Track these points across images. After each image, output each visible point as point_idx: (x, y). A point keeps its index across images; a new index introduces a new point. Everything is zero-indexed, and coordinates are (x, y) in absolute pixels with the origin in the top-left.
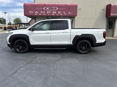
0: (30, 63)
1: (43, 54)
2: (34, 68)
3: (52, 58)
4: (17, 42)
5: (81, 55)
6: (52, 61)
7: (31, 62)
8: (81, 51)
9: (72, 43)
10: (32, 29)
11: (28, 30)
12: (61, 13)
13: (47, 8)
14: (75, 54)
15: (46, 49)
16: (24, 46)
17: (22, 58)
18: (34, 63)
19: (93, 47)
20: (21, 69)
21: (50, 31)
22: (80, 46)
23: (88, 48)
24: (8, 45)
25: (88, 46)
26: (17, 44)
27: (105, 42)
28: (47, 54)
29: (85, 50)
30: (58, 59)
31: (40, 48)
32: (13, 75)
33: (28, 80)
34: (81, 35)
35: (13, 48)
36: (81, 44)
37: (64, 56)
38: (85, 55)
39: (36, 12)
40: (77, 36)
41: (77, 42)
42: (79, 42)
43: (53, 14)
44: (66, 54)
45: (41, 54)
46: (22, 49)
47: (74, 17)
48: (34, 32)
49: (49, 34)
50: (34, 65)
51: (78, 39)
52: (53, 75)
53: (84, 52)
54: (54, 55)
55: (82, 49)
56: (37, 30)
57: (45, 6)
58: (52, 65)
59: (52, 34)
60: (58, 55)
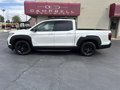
0: (33, 66)
1: (46, 56)
2: (38, 72)
3: (56, 61)
4: (18, 43)
5: (86, 57)
6: (56, 64)
7: (35, 66)
8: (86, 54)
9: (77, 45)
10: (35, 30)
11: (31, 30)
12: (63, 11)
13: (49, 7)
14: (80, 56)
15: (49, 50)
16: (26, 47)
17: (24, 60)
18: (38, 66)
19: (98, 49)
20: (24, 73)
21: (53, 32)
22: (85, 48)
23: (92, 50)
24: (9, 46)
25: (93, 49)
26: (18, 45)
27: (110, 44)
28: (50, 56)
29: (89, 52)
30: (62, 62)
31: (43, 50)
32: (16, 80)
33: (33, 86)
34: (85, 36)
35: (14, 50)
36: (86, 46)
37: (68, 58)
38: (90, 57)
39: (38, 11)
40: (81, 37)
41: (82, 43)
42: (84, 44)
43: (55, 13)
44: (70, 57)
45: (44, 56)
46: (23, 50)
47: (77, 17)
48: (37, 33)
49: (53, 36)
50: (38, 69)
51: (82, 41)
52: (58, 80)
53: (88, 54)
54: (57, 57)
55: (86, 52)
56: (39, 31)
57: (46, 4)
58: (56, 69)
59: (55, 35)
60: (61, 58)
